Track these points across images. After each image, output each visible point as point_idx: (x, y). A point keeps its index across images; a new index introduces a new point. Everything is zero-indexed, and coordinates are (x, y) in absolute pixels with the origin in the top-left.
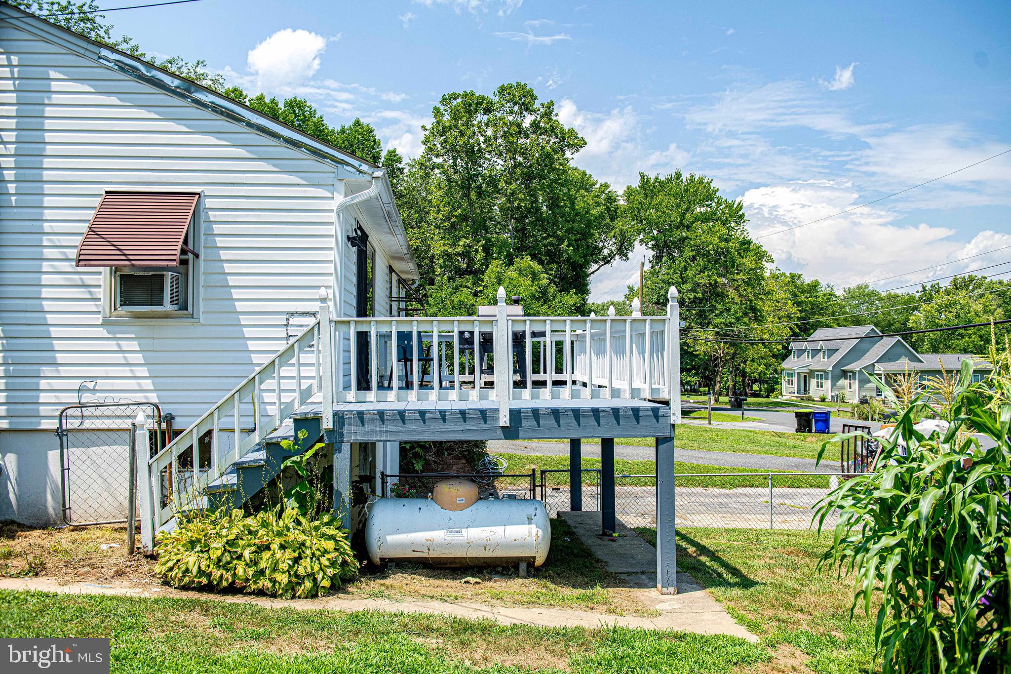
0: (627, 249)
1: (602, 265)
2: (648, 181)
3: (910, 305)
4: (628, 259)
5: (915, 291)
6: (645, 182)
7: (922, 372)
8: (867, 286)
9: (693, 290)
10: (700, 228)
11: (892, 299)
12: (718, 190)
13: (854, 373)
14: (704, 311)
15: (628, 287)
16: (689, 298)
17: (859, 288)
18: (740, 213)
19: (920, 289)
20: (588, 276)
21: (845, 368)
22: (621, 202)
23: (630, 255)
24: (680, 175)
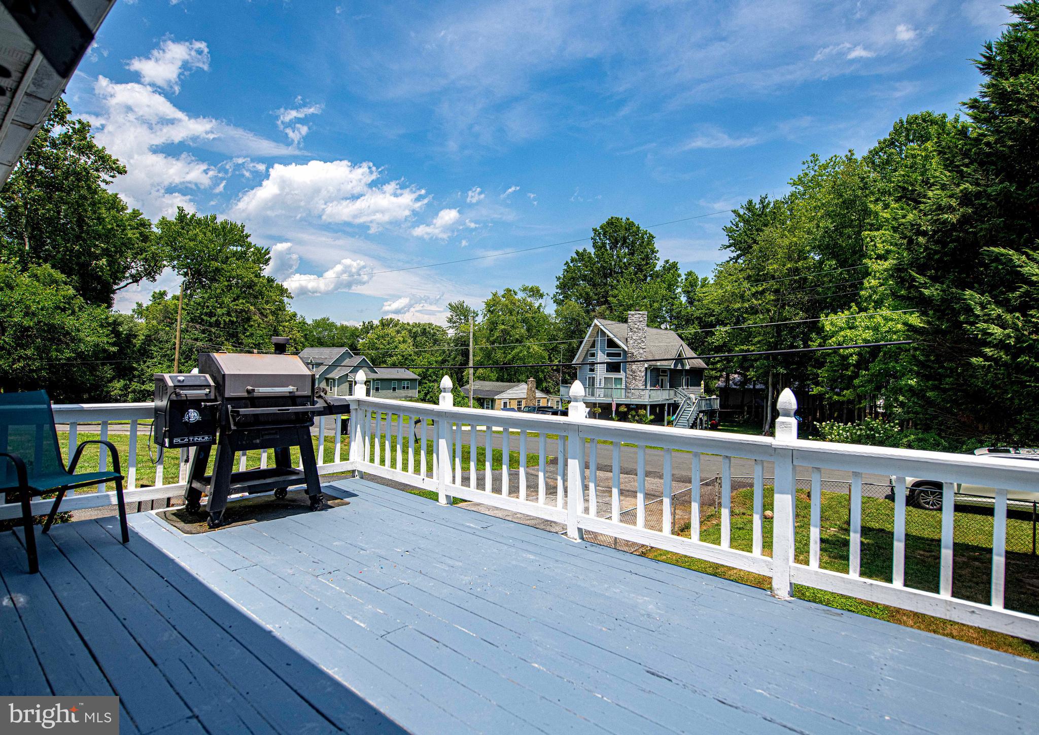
0: (155, 272)
1: (130, 283)
2: (185, 216)
3: (354, 334)
4: (155, 280)
5: (359, 325)
6: (182, 217)
7: (378, 380)
8: (328, 319)
9: (229, 314)
10: (234, 263)
11: (344, 329)
12: (249, 236)
13: (334, 380)
14: (237, 332)
15: (137, 303)
16: (224, 321)
17: (323, 319)
18: (267, 257)
19: (362, 324)
20: (114, 292)
21: (328, 376)
22: (155, 230)
23: (157, 277)
24: (215, 218)
